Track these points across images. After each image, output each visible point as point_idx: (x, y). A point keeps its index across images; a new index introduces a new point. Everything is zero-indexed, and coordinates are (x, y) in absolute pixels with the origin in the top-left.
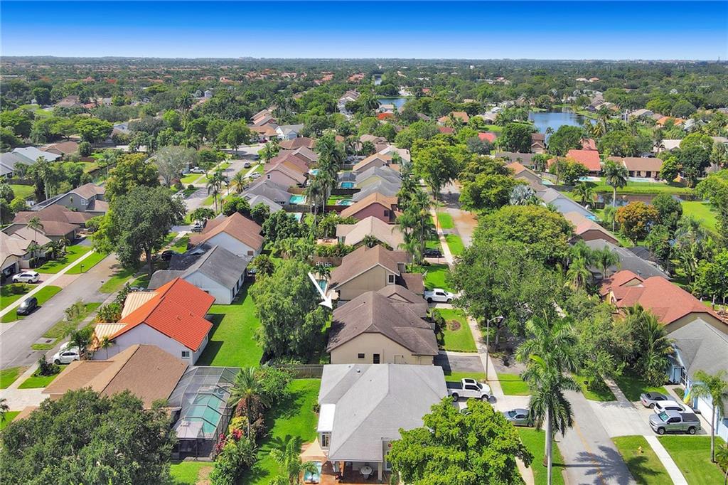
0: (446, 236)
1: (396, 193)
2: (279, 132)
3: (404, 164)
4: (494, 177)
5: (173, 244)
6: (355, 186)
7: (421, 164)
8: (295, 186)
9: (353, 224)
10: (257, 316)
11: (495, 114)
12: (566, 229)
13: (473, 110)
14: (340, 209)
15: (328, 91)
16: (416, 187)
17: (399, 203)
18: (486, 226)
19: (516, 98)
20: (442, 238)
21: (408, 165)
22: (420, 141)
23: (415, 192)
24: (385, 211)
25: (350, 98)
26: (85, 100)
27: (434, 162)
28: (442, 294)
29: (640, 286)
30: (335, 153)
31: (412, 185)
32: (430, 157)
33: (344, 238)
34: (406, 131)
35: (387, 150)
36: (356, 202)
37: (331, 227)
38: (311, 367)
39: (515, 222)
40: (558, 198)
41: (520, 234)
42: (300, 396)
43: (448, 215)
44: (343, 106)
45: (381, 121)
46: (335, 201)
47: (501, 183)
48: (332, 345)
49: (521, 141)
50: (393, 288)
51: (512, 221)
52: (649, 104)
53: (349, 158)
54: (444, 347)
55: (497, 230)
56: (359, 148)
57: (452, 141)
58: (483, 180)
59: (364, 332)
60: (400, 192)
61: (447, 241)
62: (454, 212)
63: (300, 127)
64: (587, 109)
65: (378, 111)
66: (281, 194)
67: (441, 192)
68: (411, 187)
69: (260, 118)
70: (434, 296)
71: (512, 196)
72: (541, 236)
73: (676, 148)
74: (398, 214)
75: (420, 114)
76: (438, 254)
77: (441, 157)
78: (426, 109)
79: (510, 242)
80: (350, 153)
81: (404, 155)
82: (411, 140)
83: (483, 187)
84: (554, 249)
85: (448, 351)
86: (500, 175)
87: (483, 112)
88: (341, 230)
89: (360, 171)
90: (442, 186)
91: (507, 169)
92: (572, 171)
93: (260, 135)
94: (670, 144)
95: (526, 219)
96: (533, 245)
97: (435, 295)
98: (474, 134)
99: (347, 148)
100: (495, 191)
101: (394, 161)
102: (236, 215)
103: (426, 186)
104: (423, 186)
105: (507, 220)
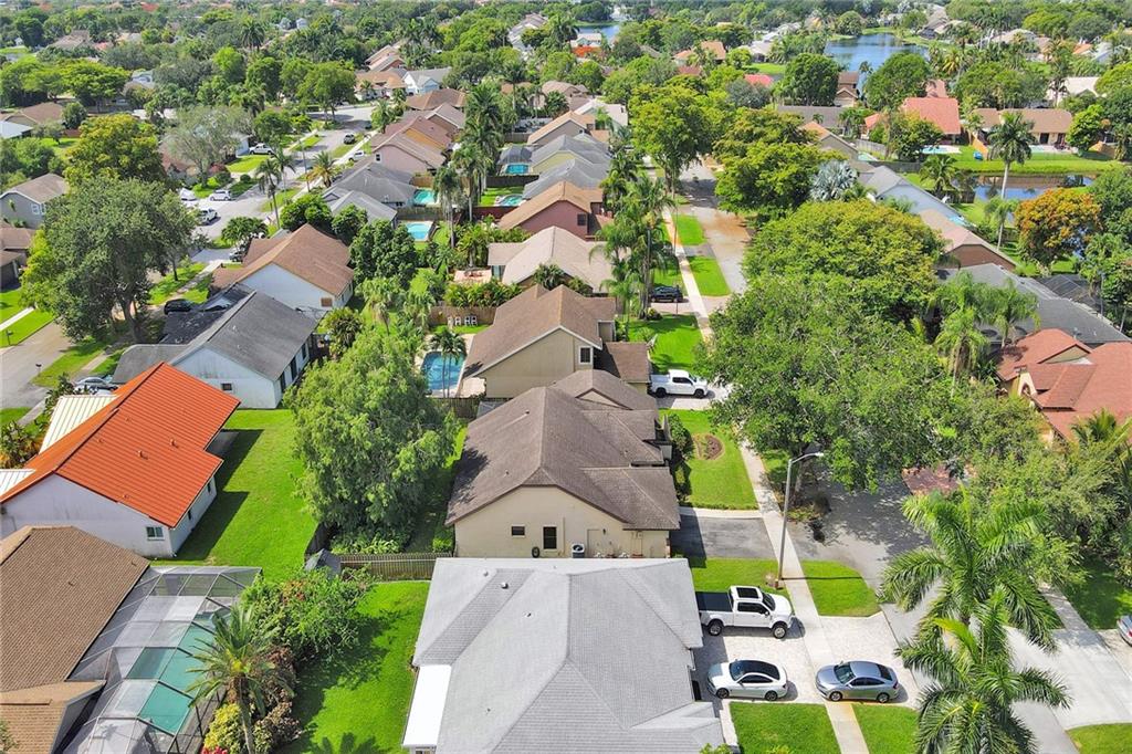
0: (690, 259)
1: (600, 182)
2: (410, 81)
3: (616, 130)
4: (781, 148)
5: (194, 284)
6: (531, 171)
7: (647, 128)
8: (424, 173)
9: (520, 241)
10: (297, 455)
11: (769, 46)
12: (930, 246)
13: (732, 39)
14: (500, 212)
15: (494, 15)
16: (636, 169)
17: (605, 199)
18: (770, 242)
19: (803, 18)
20: (684, 263)
21: (623, 131)
22: (644, 87)
23: (635, 179)
24: (579, 216)
25: (530, 24)
26: (98, 36)
27: (670, 124)
28: (685, 380)
29: (1085, 361)
30: (493, 112)
31: (630, 166)
32: (663, 113)
33: (502, 269)
34: (619, 74)
35: (587, 108)
36: (529, 199)
37: (480, 248)
38: (412, 558)
39: (830, 234)
40: (898, 185)
41: (839, 258)
42: (387, 627)
43: (694, 219)
44: (519, 37)
45: (579, 59)
46: (493, 199)
47: (795, 159)
48: (457, 508)
49: (818, 86)
50: (588, 376)
51: (825, 233)
52: (1029, 21)
53: (523, 123)
54: (689, 499)
55: (792, 251)
56: (540, 105)
57: (700, 87)
58: (762, 153)
59: (522, 486)
60: (608, 179)
61: (693, 269)
62: (704, 214)
63: (442, 74)
64: (921, 34)
65: (574, 44)
66: (396, 189)
67: (681, 178)
68: (628, 169)
69: (379, 60)
70: (671, 386)
71: (815, 183)
72: (882, 262)
73: (1087, 91)
74: (605, 221)
75: (644, 48)
76: (677, 296)
77: (683, 114)
78: (656, 39)
79: (818, 274)
80: (524, 114)
81: (618, 115)
82: (628, 89)
83: (761, 167)
84: (908, 289)
85: (699, 507)
86: (791, 144)
87: (750, 40)
88: (497, 252)
89: (539, 144)
90: (684, 166)
91: (804, 132)
92: (914, 136)
93: (376, 88)
94: (1077, 85)
95: (853, 229)
96: (865, 280)
97: (671, 382)
98: (737, 76)
99: (518, 105)
100: (784, 174)
101: (599, 125)
102: (306, 228)
103: (654, 168)
104: (648, 168)
105: (814, 231)
